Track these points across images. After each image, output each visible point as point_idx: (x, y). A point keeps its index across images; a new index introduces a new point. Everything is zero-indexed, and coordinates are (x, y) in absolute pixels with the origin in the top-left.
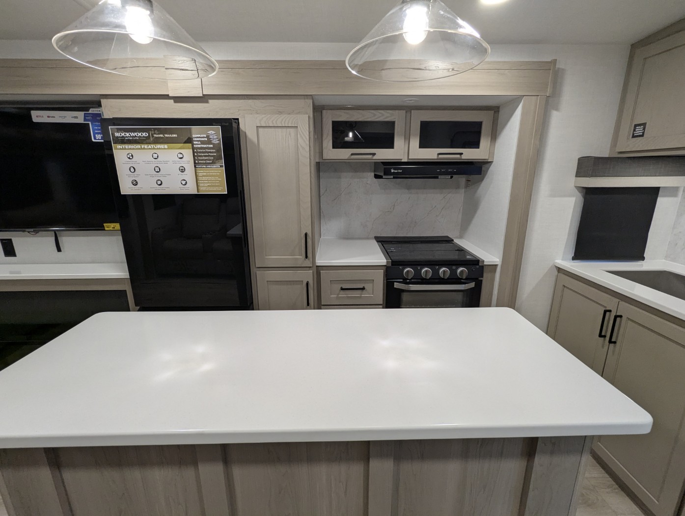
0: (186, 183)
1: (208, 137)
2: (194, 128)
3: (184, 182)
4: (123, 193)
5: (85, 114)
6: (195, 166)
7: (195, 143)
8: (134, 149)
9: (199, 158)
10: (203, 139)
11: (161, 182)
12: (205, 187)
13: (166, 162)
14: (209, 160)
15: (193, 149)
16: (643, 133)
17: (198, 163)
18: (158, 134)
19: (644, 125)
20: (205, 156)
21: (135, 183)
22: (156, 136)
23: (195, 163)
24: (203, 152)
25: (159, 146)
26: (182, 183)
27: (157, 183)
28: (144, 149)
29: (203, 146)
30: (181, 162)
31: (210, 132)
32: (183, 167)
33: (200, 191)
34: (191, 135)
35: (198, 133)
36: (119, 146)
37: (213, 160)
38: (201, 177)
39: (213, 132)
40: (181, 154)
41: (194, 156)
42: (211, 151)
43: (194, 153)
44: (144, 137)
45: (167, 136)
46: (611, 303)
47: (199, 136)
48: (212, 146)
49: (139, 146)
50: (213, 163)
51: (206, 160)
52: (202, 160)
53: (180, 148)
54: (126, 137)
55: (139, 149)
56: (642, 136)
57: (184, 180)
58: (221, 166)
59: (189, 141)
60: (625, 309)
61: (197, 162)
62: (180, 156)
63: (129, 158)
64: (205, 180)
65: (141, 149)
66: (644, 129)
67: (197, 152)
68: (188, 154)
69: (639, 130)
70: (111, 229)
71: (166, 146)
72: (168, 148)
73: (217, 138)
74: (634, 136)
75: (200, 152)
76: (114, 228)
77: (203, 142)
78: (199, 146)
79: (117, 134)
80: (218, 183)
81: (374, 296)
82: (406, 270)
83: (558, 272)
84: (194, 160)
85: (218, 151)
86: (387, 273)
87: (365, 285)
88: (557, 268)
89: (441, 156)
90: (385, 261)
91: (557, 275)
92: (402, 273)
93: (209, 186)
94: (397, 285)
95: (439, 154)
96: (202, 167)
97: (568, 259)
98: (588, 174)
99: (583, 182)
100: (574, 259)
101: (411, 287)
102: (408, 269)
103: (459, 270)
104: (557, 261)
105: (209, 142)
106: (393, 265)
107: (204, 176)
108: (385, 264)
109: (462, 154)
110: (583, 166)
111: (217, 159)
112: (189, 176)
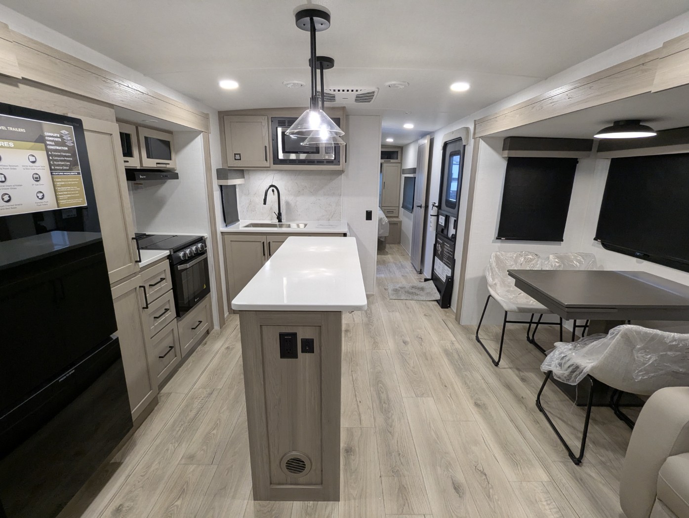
0: (43, 195)
1: (61, 137)
2: (46, 124)
3: (40, 195)
6: (51, 173)
7: (48, 143)
9: (55, 163)
10: (56, 139)
11: (9, 197)
12: (65, 199)
13: (13, 168)
14: (66, 166)
15: (47, 150)
16: (240, 158)
17: (55, 170)
19: (240, 154)
20: (61, 161)
23: (51, 169)
24: (59, 156)
25: (1, 143)
26: (38, 197)
27: (3, 199)
29: (58, 148)
30: (34, 168)
31: (62, 132)
32: (37, 174)
33: (60, 205)
34: (43, 132)
35: (52, 131)
37: (70, 165)
38: (59, 187)
39: (67, 133)
40: (33, 156)
41: (49, 160)
42: (67, 154)
43: (48, 156)
45: (11, 129)
46: (263, 239)
47: (52, 134)
48: (66, 149)
50: (70, 169)
51: (62, 165)
52: (58, 165)
53: (31, 149)
56: (240, 160)
57: (41, 192)
58: (79, 174)
59: (41, 139)
60: (270, 239)
61: (53, 167)
62: (33, 159)
64: (65, 191)
66: (240, 156)
67: (52, 155)
68: (41, 157)
69: (238, 157)
71: (11, 144)
73: (71, 140)
74: (235, 159)
75: (56, 156)
77: (57, 143)
78: (55, 147)
80: (77, 194)
81: (168, 284)
82: (181, 254)
83: (222, 235)
84: (50, 165)
85: (74, 155)
86: (172, 260)
87: (163, 276)
88: (222, 233)
89: (158, 165)
90: (168, 251)
91: (222, 238)
92: (180, 257)
93: (69, 198)
94: (180, 267)
95: (157, 163)
96: (59, 175)
97: (224, 227)
98: (226, 178)
99: (223, 182)
100: (226, 226)
101: (188, 265)
102: (182, 253)
103: (199, 245)
104: (221, 229)
105: (63, 143)
106: (174, 252)
107: (62, 186)
108: (169, 254)
109: (169, 164)
110: (222, 174)
111: (73, 164)
112: (46, 186)
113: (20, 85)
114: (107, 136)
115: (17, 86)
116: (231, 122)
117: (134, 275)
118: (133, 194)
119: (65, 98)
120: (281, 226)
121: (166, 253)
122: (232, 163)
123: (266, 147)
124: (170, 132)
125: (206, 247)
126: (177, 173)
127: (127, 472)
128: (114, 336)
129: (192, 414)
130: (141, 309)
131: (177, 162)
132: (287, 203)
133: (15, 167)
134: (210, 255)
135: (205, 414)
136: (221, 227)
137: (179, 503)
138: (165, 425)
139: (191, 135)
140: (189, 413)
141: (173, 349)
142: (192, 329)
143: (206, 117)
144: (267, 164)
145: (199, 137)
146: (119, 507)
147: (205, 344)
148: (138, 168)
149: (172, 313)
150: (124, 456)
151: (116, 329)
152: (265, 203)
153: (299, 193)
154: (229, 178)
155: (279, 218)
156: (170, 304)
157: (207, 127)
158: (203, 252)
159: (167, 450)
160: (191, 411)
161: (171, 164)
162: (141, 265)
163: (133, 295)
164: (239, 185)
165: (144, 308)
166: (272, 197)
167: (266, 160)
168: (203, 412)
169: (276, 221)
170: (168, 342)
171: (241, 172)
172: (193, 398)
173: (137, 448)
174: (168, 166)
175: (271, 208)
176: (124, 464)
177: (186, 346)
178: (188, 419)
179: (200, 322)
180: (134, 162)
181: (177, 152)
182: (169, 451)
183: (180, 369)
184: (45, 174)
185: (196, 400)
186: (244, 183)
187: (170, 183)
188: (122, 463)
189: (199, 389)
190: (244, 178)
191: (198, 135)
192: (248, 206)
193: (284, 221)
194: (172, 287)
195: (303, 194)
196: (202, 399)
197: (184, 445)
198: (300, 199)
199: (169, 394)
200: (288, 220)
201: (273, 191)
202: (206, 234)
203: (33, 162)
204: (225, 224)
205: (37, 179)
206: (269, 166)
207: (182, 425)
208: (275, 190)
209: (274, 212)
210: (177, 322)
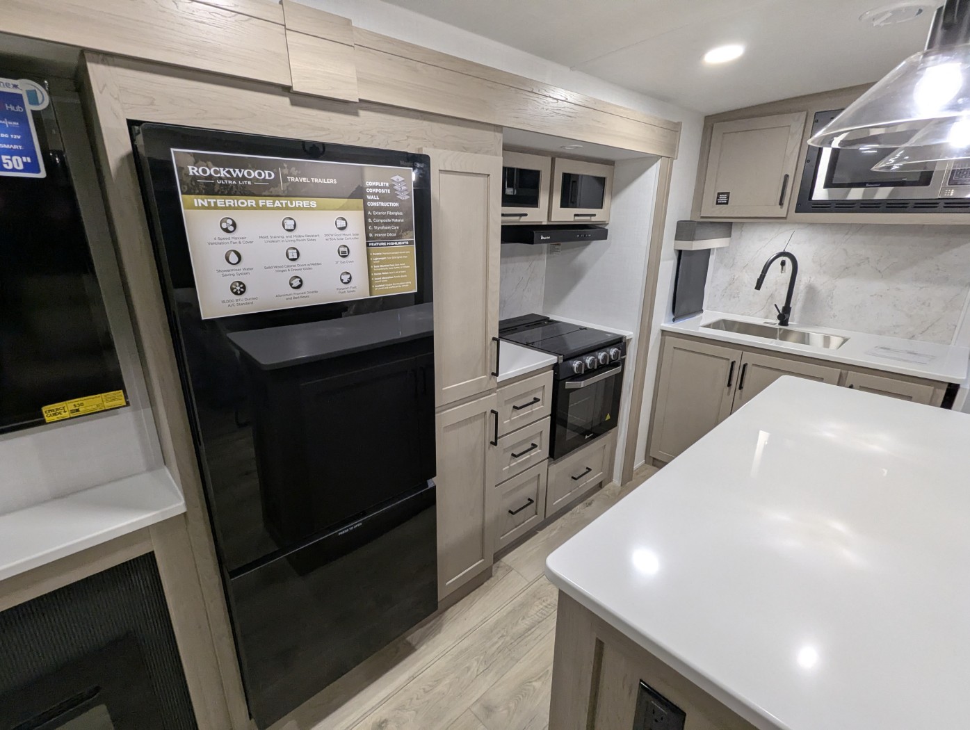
0: (350, 278)
1: (391, 187)
2: (370, 169)
3: (346, 278)
4: (205, 315)
6: (367, 244)
7: (369, 197)
8: (239, 208)
9: (376, 228)
10: (383, 191)
11: (301, 281)
12: (385, 283)
13: (311, 238)
14: (392, 231)
15: (366, 209)
16: (728, 201)
17: (374, 238)
18: (298, 176)
19: (728, 194)
20: (386, 224)
21: (239, 289)
22: (293, 179)
23: (368, 238)
24: (383, 217)
25: (298, 202)
26: (342, 280)
27: (291, 284)
28: (265, 208)
29: (382, 204)
30: (342, 237)
31: (395, 178)
32: (345, 246)
33: (374, 292)
34: (363, 182)
35: (376, 178)
36: (199, 201)
37: (399, 231)
38: (376, 264)
39: (401, 179)
40: (343, 219)
41: (367, 224)
42: (396, 214)
43: (366, 217)
44: (264, 180)
45: (316, 180)
46: (735, 355)
47: (377, 184)
48: (397, 204)
49: (251, 202)
50: (399, 237)
51: (387, 231)
52: (380, 232)
53: (342, 208)
54: (220, 178)
55: (252, 208)
56: (727, 203)
57: (348, 273)
58: (411, 243)
59: (359, 193)
60: (749, 358)
61: (371, 235)
62: (341, 224)
63: (226, 230)
64: (384, 271)
65: (258, 208)
66: (728, 198)
67: (372, 217)
68: (356, 220)
69: (723, 198)
70: (67, 415)
71: (313, 203)
72: (318, 208)
73: (406, 190)
74: (717, 203)
75: (377, 217)
76: (78, 410)
77: (383, 198)
78: (379, 204)
79: (193, 170)
80: (404, 274)
81: (545, 407)
82: (576, 364)
83: (662, 335)
84: (367, 232)
85: (406, 214)
86: (558, 372)
87: (539, 396)
88: (663, 331)
89: (577, 218)
90: (556, 357)
91: (661, 340)
92: (572, 368)
93: (390, 281)
94: (569, 384)
95: (576, 215)
96: (379, 246)
97: (669, 321)
98: (691, 238)
99: (685, 245)
100: (674, 320)
101: (582, 384)
102: (578, 362)
103: (612, 351)
104: (663, 324)
105: (392, 197)
106: (564, 360)
107: (382, 262)
108: (556, 362)
109: (594, 215)
110: (685, 230)
111: (404, 229)
112: (356, 264)
113: (362, 113)
114: (481, 179)
115: (356, 114)
116: (724, 133)
117: (487, 393)
118: (547, 259)
119: (425, 124)
120: (785, 336)
121: (552, 359)
122: (711, 210)
123: (787, 176)
124: (610, 163)
125: (624, 353)
126: (607, 230)
127: (413, 670)
128: (431, 483)
129: (523, 625)
130: (488, 443)
131: (612, 212)
132: (811, 290)
133: (313, 238)
134: (631, 368)
135: (539, 638)
136: (662, 320)
138: (484, 621)
139: (641, 162)
140: (520, 621)
141: (534, 504)
142: (573, 478)
143: (674, 129)
144: (782, 212)
145: (655, 166)
146: (383, 722)
147: (590, 504)
148: (545, 223)
149: (543, 450)
150: (421, 641)
151: (434, 474)
152: (758, 287)
153: (845, 271)
154: (696, 238)
155: (784, 317)
156: (541, 439)
157: (672, 150)
158: (618, 362)
159: (469, 669)
160: (524, 618)
161: (598, 215)
162: (499, 379)
163: (479, 423)
164: (718, 249)
165: (492, 443)
166: (778, 278)
167: (781, 203)
168: (538, 632)
169: (774, 322)
170: (529, 491)
171: (726, 227)
172: (534, 597)
173: (440, 637)
174: (593, 219)
175: (772, 296)
176: (417, 653)
177: (557, 502)
178: (514, 630)
179: (589, 470)
180: (534, 216)
181: (614, 195)
182: (469, 673)
183: (540, 533)
184: (357, 246)
185: (537, 602)
186: (727, 245)
187: (596, 245)
188: (416, 650)
190: (730, 236)
191: (653, 164)
192: (727, 288)
193: (793, 323)
194: (550, 413)
195: (855, 274)
196: (546, 607)
197: (490, 675)
198: (844, 284)
199: (510, 569)
200: (802, 323)
201: (783, 263)
202: (629, 331)
203: (342, 229)
204: (673, 317)
205: (344, 253)
206: (785, 216)
207: (502, 636)
208: (788, 261)
209: (776, 305)
210: (548, 466)
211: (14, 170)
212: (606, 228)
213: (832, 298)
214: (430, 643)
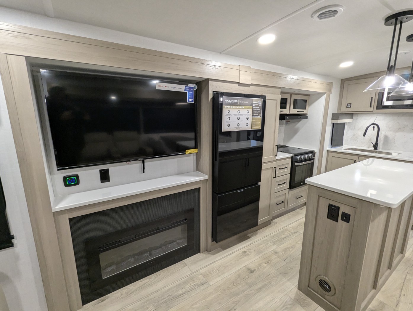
1: (258, 103)
2: (254, 99)
3: (247, 124)
4: (223, 131)
5: (186, 87)
6: (252, 117)
8: (231, 108)
11: (239, 125)
12: (254, 126)
13: (242, 115)
14: (257, 114)
15: (253, 108)
18: (241, 101)
19: (351, 104)
20: (256, 112)
21: (229, 125)
22: (240, 102)
23: (252, 115)
24: (256, 110)
25: (241, 107)
27: (237, 125)
28: (235, 108)
29: (256, 107)
30: (248, 115)
31: (259, 101)
32: (248, 117)
33: (252, 128)
34: (253, 102)
35: (255, 101)
36: (225, 107)
38: (253, 122)
39: (260, 101)
40: (248, 111)
41: (252, 112)
42: (259, 110)
43: (253, 110)
44: (236, 102)
45: (244, 102)
46: (355, 158)
47: (255, 103)
48: (259, 107)
49: (233, 107)
50: (258, 115)
51: (256, 114)
52: (255, 114)
53: (248, 108)
54: (229, 102)
55: (233, 108)
56: (351, 107)
58: (261, 117)
59: (252, 105)
63: (228, 113)
64: (255, 123)
65: (234, 108)
66: (351, 105)
68: (250, 111)
69: (349, 105)
72: (244, 108)
73: (261, 104)
74: (347, 107)
76: (190, 152)
77: (256, 106)
78: (255, 107)
80: (259, 124)
81: (288, 170)
82: (298, 157)
83: (327, 152)
84: (252, 114)
85: (261, 110)
86: (293, 160)
87: (287, 166)
88: (328, 151)
89: (298, 112)
90: (292, 155)
91: (327, 154)
92: (297, 159)
93: (256, 126)
94: (296, 164)
95: (297, 111)
96: (254, 117)
97: (330, 148)
98: (338, 119)
99: (335, 121)
100: (332, 147)
101: (301, 164)
102: (299, 157)
103: (310, 155)
104: (327, 148)
105: (258, 106)
106: (295, 156)
107: (255, 121)
108: (292, 156)
109: (303, 111)
110: (335, 116)
111: (260, 113)
112: (249, 121)
113: (251, 86)
114: (275, 101)
115: (250, 87)
116: (348, 85)
117: (273, 162)
118: (285, 126)
119: (263, 88)
120: (376, 152)
121: (291, 155)
122: (344, 109)
123: (372, 98)
124: (308, 95)
125: (314, 156)
126: (307, 116)
127: (251, 242)
128: (259, 183)
129: (283, 236)
130: (273, 178)
131: (309, 111)
132: (386, 137)
134: (316, 162)
135: (289, 240)
136: (327, 147)
137: (265, 265)
138: (270, 234)
139: (319, 95)
140: (282, 235)
141: (284, 203)
142: (296, 198)
143: (331, 84)
144: (371, 109)
145: (324, 95)
146: (245, 251)
147: (302, 209)
148: (288, 114)
149: (287, 185)
150: (252, 236)
151: (260, 181)
152: (364, 135)
153: (399, 130)
154: (339, 119)
155: (376, 146)
156: (287, 181)
157: (330, 90)
158: (312, 159)
159: (268, 244)
160: (283, 235)
161: (305, 112)
162: (277, 158)
163: (271, 170)
164: (348, 123)
165: (274, 177)
166: (372, 133)
167: (371, 106)
168: (289, 238)
169: (372, 149)
170: (282, 199)
171: (351, 115)
172: (286, 230)
173: (257, 236)
174: (303, 113)
175: (370, 140)
177: (291, 206)
178: (281, 237)
179: (302, 196)
180: (286, 111)
181: (309, 106)
182: (268, 245)
183: (285, 215)
184: (250, 117)
185: (287, 232)
186: (352, 122)
187: (303, 121)
188: (251, 238)
189: (291, 228)
190: (353, 118)
191: (323, 95)
192: (352, 137)
193: (379, 149)
194: (290, 173)
195: (403, 131)
196: (290, 233)
197: (275, 246)
198: (399, 135)
199: (276, 223)
200: (383, 149)
201: (374, 127)
202: (316, 150)
203: (248, 113)
204: (331, 146)
205: (248, 119)
206: (372, 110)
207: (277, 238)
208: (376, 127)
209: (372, 142)
210: (289, 191)
211: (190, 101)
212: (307, 115)
213: (395, 139)
214: (255, 237)
